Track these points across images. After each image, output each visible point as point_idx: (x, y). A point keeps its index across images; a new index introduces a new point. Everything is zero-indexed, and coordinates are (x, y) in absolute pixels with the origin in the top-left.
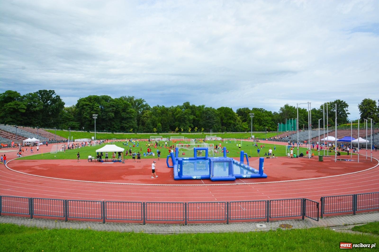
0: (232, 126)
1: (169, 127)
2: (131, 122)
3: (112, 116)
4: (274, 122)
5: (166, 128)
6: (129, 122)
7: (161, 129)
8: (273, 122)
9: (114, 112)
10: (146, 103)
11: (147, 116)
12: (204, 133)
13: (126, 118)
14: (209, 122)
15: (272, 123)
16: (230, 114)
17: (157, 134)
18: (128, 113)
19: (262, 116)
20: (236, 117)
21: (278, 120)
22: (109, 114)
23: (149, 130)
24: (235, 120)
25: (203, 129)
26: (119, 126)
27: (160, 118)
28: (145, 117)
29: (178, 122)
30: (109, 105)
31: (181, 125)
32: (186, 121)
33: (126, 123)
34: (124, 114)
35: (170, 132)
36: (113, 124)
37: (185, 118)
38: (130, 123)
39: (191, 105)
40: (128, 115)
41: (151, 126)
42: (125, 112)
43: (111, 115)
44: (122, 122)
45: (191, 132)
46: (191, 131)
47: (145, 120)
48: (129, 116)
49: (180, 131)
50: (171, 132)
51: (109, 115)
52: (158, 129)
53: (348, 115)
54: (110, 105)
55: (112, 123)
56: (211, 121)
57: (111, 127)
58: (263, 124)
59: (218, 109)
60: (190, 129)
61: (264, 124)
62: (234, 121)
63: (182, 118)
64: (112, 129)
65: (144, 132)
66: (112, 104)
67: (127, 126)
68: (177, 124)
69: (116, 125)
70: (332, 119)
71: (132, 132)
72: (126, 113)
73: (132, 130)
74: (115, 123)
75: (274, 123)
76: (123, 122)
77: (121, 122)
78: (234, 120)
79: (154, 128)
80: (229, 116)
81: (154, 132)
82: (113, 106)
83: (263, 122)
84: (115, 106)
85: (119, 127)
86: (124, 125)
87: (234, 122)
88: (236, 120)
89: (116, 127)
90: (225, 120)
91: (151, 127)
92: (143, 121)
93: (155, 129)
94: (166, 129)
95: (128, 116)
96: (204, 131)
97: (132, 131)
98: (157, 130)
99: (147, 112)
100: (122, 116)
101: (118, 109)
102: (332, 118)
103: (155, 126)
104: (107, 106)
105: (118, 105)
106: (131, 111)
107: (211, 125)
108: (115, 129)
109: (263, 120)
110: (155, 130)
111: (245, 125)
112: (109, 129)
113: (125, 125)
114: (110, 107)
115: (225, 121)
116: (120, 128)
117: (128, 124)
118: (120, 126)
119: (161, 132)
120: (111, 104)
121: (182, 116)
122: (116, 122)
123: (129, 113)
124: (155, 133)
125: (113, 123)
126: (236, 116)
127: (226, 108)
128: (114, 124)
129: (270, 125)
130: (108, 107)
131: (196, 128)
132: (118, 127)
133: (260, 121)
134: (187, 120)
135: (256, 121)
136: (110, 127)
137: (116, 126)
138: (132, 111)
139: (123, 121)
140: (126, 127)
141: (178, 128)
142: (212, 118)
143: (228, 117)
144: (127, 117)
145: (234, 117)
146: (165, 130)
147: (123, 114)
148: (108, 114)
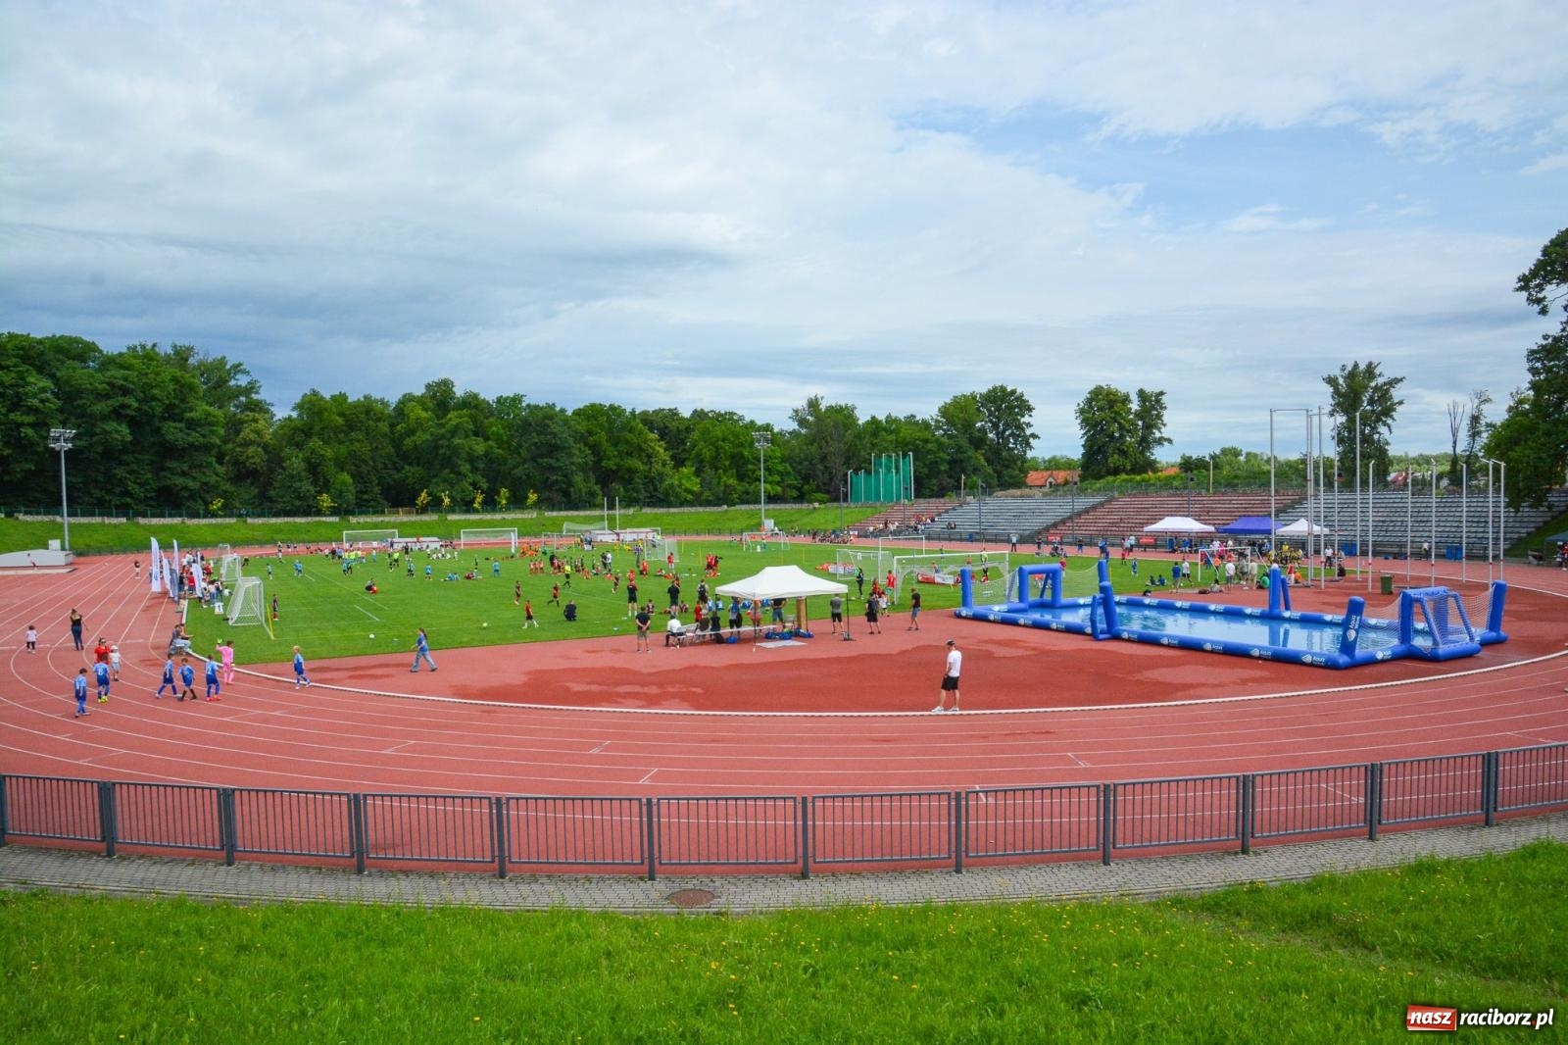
0: (640, 481)
1: (377, 489)
2: (210, 465)
3: (123, 441)
4: (791, 465)
5: (366, 492)
6: (201, 466)
7: (351, 497)
8: (787, 465)
9: (128, 419)
10: (248, 379)
11: (258, 439)
12: (546, 514)
13: (183, 449)
14: (551, 468)
15: (785, 468)
16: (630, 432)
17: (336, 523)
18: (192, 425)
19: (746, 441)
20: (652, 444)
21: (806, 459)
22: (107, 428)
23: (297, 503)
24: (649, 456)
25: (533, 497)
26: (148, 487)
27: (342, 450)
28: (252, 443)
29: (417, 468)
30: (107, 387)
31: (434, 480)
32: (460, 463)
33: (184, 474)
34: (176, 428)
35: (390, 513)
36: (120, 479)
37: (455, 450)
38: (204, 473)
39: (459, 392)
40: (194, 434)
41: (307, 487)
42: (180, 421)
43: (117, 432)
44: (163, 469)
45: (484, 511)
46: (484, 503)
47: (253, 457)
48: (201, 439)
49: (435, 505)
50: (398, 513)
51: (107, 433)
52: (340, 496)
53: (1031, 440)
54: (109, 384)
55: (117, 472)
56: (562, 464)
57: (108, 492)
58: (750, 473)
59: (578, 413)
60: (479, 498)
61: (754, 473)
62: (643, 463)
63: (442, 451)
64: (116, 501)
65: (277, 514)
66: (121, 382)
67: (193, 485)
68: (413, 474)
69: (135, 483)
70: (983, 455)
71: (220, 513)
72: (183, 425)
73: (217, 504)
74: (131, 472)
75: (789, 469)
76: (169, 468)
77: (158, 469)
78: (646, 460)
79: (320, 493)
80: (628, 442)
81: (319, 513)
82: (125, 392)
83: (750, 467)
84: (133, 390)
85: (147, 490)
86: (177, 482)
87: (647, 467)
88: (653, 460)
89: (134, 488)
90: (609, 460)
91: (308, 491)
92: (243, 463)
93: (326, 500)
94: (365, 497)
95: (195, 437)
96: (537, 505)
97: (219, 509)
98: (333, 501)
99: (256, 421)
100: (168, 437)
101: (146, 408)
102: (983, 451)
103: (325, 486)
104: (96, 389)
105: (144, 383)
106: (209, 414)
107: (560, 478)
108: (129, 500)
109: (750, 457)
110: (325, 504)
111: (686, 479)
112: (97, 498)
113: (180, 481)
114: (107, 397)
115: (611, 464)
116: (153, 494)
117: (194, 479)
118: (155, 485)
119: (352, 513)
120: (116, 378)
121: (441, 442)
122: (134, 467)
123: (201, 426)
124: (325, 515)
125: (120, 472)
126: (651, 440)
127: (612, 408)
128: (126, 478)
129: (779, 479)
130: (99, 394)
131: (504, 492)
132: (143, 490)
133: (742, 461)
134: (461, 460)
135: (727, 463)
136: (102, 489)
137: (136, 486)
138: (214, 416)
139: (169, 464)
140: (185, 488)
141: (427, 493)
142: (563, 448)
143: (623, 448)
144: (192, 445)
145: (644, 446)
146: (366, 500)
147: (172, 431)
148: (98, 430)
